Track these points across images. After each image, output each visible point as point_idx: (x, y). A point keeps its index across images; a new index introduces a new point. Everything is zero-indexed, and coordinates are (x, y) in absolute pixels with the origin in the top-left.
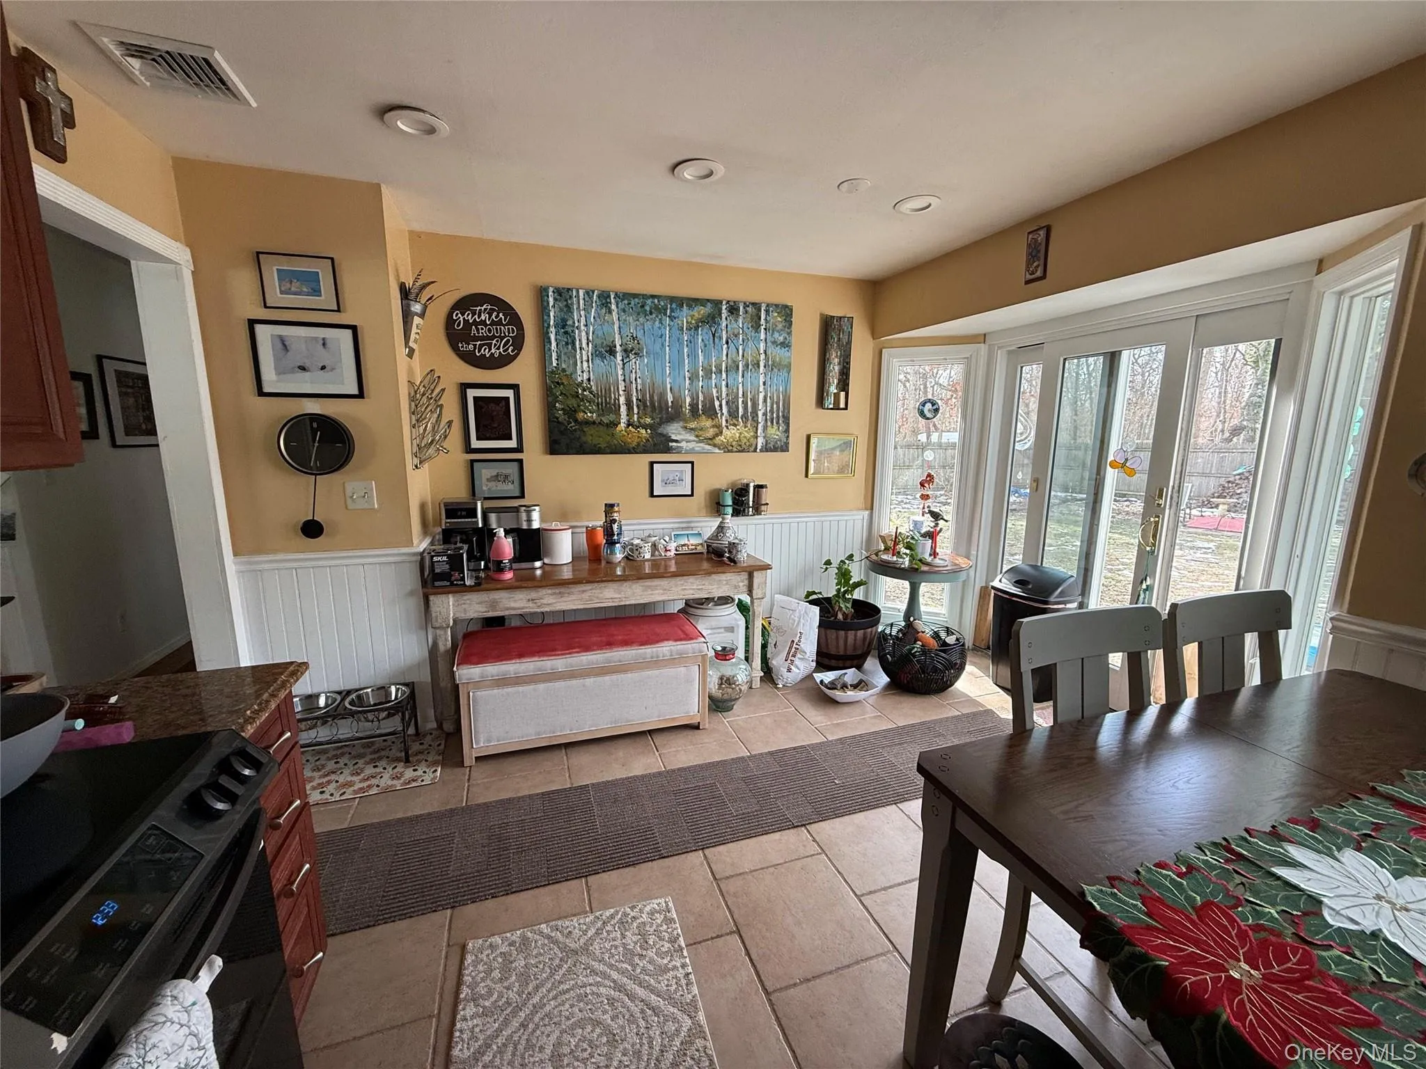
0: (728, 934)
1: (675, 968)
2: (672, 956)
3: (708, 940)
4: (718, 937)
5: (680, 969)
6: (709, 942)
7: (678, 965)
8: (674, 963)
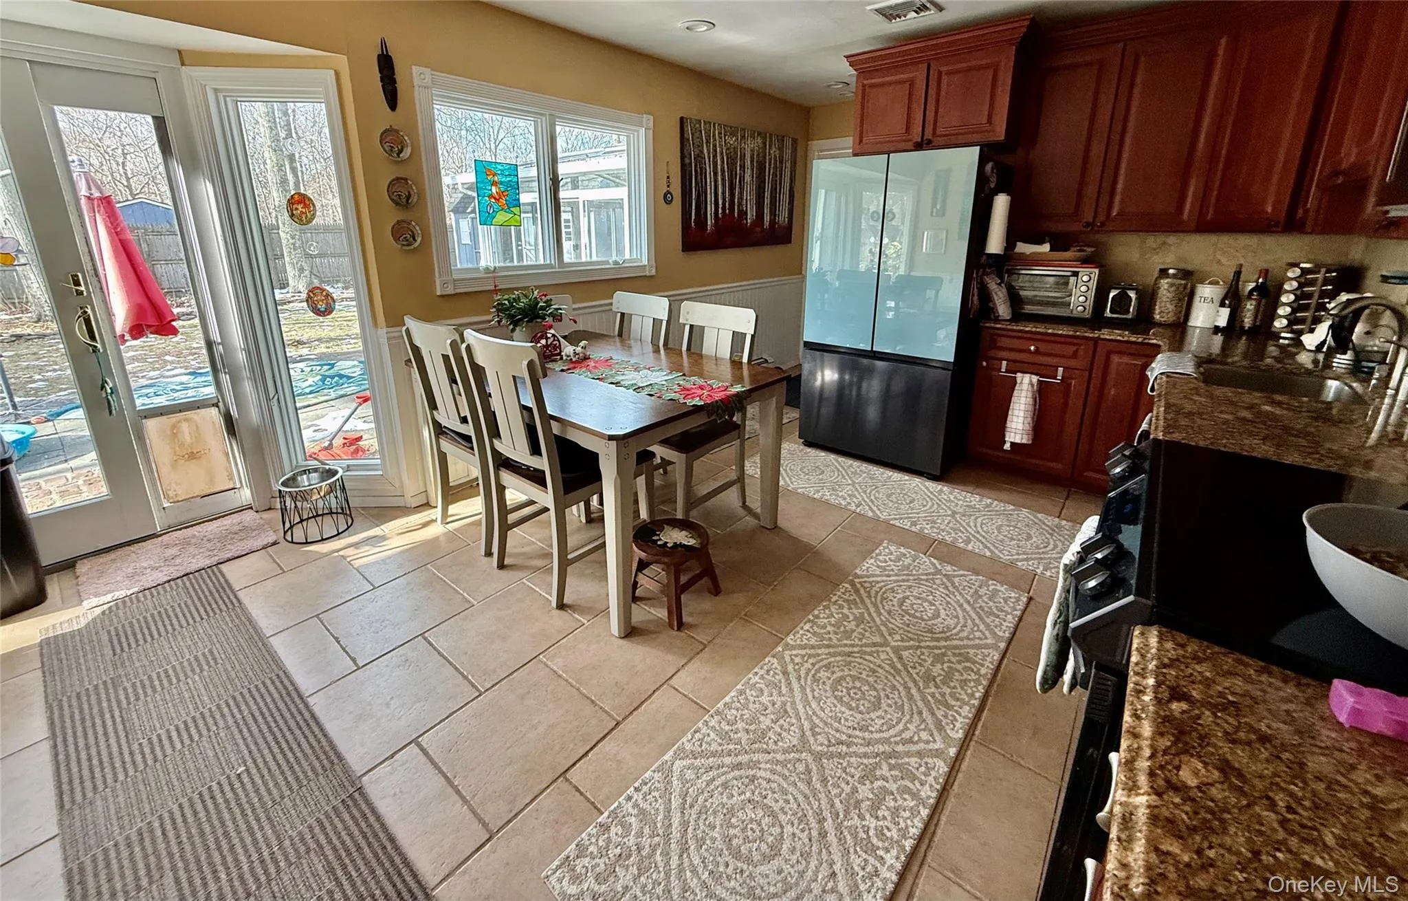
0: (571, 783)
1: (636, 805)
2: (624, 817)
3: (586, 798)
4: (578, 790)
5: (633, 800)
6: (588, 795)
7: (630, 804)
8: (630, 810)
